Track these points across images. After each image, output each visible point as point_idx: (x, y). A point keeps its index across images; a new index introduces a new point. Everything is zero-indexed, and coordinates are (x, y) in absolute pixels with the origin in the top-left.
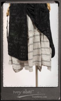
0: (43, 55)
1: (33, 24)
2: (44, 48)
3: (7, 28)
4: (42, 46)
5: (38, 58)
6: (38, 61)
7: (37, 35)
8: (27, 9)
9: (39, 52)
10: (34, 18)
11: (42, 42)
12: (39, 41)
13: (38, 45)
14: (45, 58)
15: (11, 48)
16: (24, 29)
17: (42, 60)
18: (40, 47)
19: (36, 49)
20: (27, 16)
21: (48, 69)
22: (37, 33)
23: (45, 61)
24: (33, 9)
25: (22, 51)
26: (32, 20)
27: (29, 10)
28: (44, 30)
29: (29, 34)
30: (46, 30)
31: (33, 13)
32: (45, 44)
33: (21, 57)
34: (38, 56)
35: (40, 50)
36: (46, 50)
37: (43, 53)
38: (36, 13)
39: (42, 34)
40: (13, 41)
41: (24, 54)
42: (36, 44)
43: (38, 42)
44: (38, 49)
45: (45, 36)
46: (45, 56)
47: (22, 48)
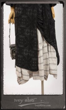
0: (50, 65)
1: (42, 37)
2: (51, 58)
6: (46, 71)
7: (45, 47)
8: (37, 23)
9: (47, 62)
10: (43, 31)
11: (49, 53)
12: (47, 51)
13: (46, 56)
14: (52, 67)
16: (36, 43)
17: (50, 70)
20: (37, 29)
21: (54, 77)
22: (46, 44)
24: (42, 22)
25: (34, 62)
26: (41, 33)
27: (38, 24)
29: (39, 46)
30: (53, 41)
31: (42, 26)
32: (52, 54)
34: (46, 66)
35: (48, 60)
37: (50, 63)
39: (49, 44)
41: (35, 65)
42: (45, 55)
43: (46, 53)
45: (52, 47)
46: (53, 65)
47: (34, 60)
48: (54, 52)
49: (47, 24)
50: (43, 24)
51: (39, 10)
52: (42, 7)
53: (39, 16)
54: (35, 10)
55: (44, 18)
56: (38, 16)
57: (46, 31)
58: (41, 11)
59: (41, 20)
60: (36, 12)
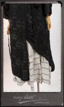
0: (43, 75)
2: (44, 68)
3: (9, 46)
4: (42, 67)
5: (39, 77)
7: (37, 58)
8: (27, 35)
9: (39, 72)
11: (42, 63)
13: (38, 66)
15: (14, 68)
18: (40, 68)
19: (36, 70)
22: (37, 56)
23: (45, 80)
24: (32, 34)
25: (24, 74)
28: (44, 53)
29: (29, 59)
33: (24, 78)
34: (39, 75)
36: (46, 70)
37: (43, 72)
38: (35, 40)
40: (15, 63)
41: (26, 76)
43: (38, 64)
44: (38, 69)
46: (45, 75)
47: (24, 72)
48: (47, 63)
49: (37, 37)
50: (33, 36)
51: (29, 21)
52: (32, 18)
53: (29, 28)
54: (23, 22)
55: (34, 30)
56: (27, 28)
57: (36, 44)
58: (31, 22)
59: (32, 33)
60: (24, 23)
